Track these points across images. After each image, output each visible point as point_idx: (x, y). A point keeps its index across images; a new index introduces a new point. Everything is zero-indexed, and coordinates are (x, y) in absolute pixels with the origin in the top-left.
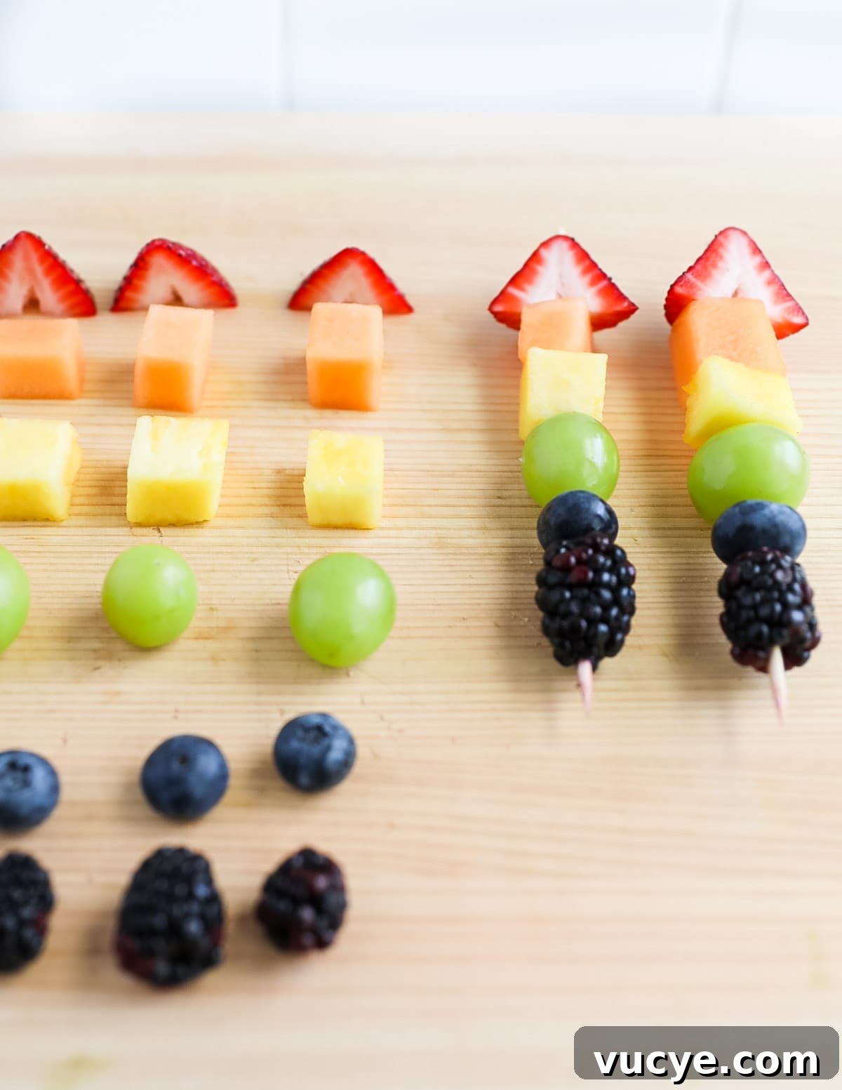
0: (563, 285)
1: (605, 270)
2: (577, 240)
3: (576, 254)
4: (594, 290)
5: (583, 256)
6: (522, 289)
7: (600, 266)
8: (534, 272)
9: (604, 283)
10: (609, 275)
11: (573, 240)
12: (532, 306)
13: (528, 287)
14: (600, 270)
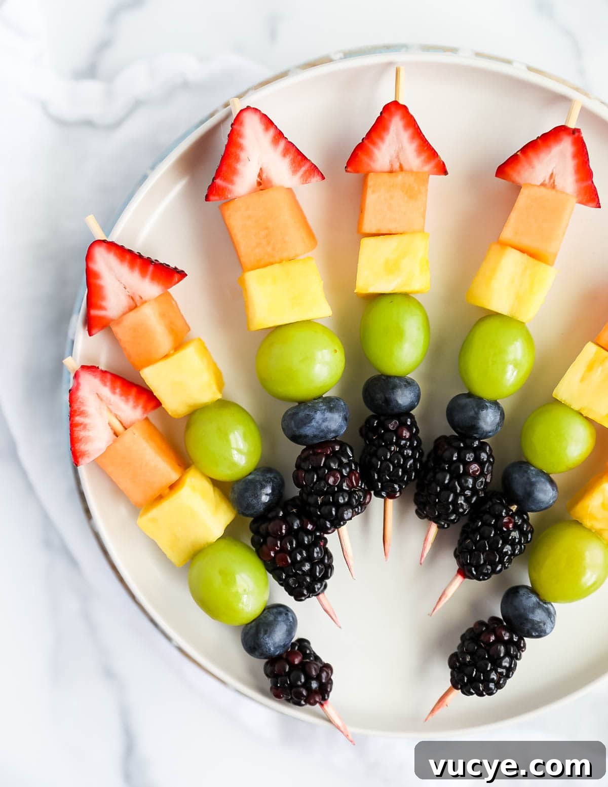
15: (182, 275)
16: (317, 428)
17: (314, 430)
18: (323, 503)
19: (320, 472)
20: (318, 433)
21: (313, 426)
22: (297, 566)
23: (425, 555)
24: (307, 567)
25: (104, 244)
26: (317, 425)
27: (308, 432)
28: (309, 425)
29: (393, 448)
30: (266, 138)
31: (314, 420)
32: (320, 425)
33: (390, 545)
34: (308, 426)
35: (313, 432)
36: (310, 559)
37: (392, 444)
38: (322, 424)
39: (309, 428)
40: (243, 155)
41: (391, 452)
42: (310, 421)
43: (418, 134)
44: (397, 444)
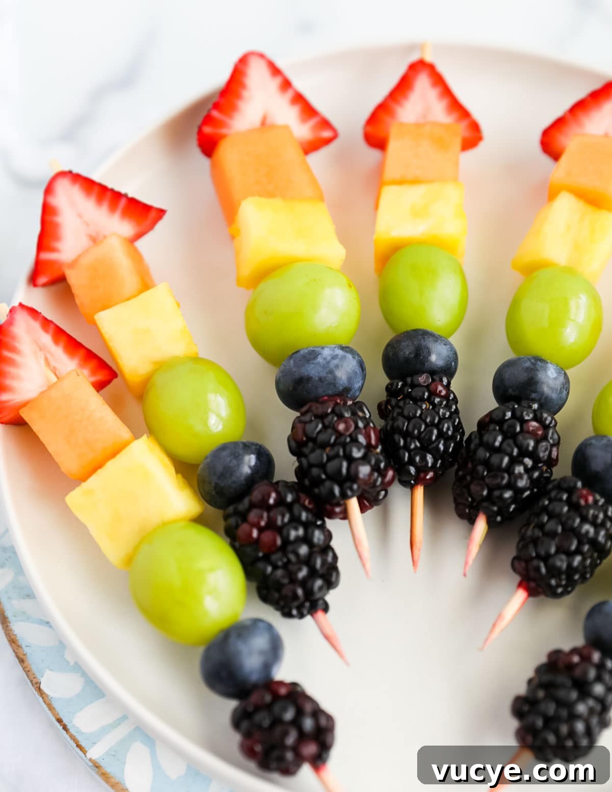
0: (88, 225)
1: (117, 189)
2: (75, 171)
3: (82, 186)
4: (117, 216)
5: (89, 185)
6: (54, 250)
7: (110, 186)
8: (56, 226)
9: (123, 202)
10: (123, 191)
11: (70, 172)
12: (74, 264)
13: (59, 245)
14: (112, 190)
15: (161, 212)
16: (324, 367)
17: (320, 369)
18: (330, 459)
19: (327, 421)
20: (325, 375)
21: (318, 363)
22: (290, 548)
23: (471, 561)
24: (304, 550)
25: (69, 176)
26: (324, 362)
27: (313, 372)
28: (313, 362)
29: (424, 406)
30: (274, 84)
31: (320, 355)
32: (328, 363)
33: (419, 550)
34: (313, 364)
35: (319, 373)
36: (307, 539)
37: (422, 400)
38: (330, 361)
39: (313, 366)
40: (245, 94)
41: (422, 410)
42: (315, 358)
43: (446, 92)
44: (430, 400)
